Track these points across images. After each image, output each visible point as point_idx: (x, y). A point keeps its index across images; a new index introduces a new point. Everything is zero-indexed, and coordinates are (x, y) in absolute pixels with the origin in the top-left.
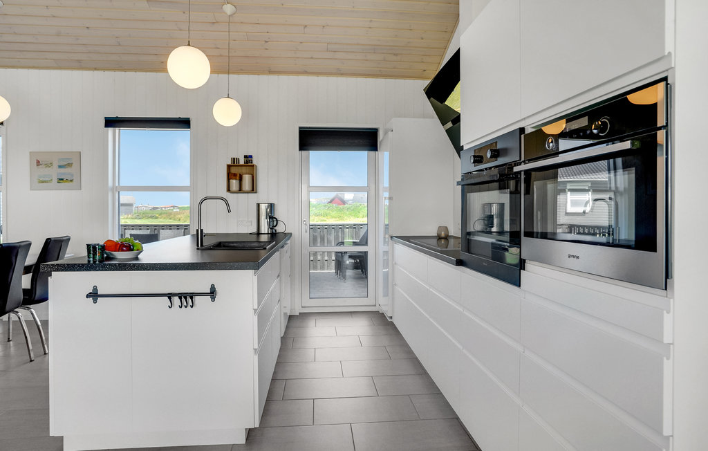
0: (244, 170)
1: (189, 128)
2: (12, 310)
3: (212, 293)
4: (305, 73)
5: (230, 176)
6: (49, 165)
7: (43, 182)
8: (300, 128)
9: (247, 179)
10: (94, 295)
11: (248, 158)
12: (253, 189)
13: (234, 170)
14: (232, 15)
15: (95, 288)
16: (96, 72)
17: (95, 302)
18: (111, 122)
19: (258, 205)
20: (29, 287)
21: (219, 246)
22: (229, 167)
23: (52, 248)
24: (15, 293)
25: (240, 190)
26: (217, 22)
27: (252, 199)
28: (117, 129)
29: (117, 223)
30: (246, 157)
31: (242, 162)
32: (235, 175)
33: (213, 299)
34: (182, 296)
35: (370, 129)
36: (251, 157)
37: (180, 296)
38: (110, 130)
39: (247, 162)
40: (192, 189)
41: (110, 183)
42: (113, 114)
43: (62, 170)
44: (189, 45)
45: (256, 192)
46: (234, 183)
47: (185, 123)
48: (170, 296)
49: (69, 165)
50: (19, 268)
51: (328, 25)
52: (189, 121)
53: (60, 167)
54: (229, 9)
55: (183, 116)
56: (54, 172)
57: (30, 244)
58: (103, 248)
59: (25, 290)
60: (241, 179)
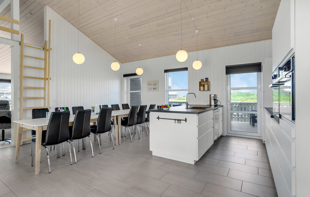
0: (205, 83)
1: (187, 70)
2: (143, 123)
3: (186, 120)
4: (228, 45)
5: (200, 85)
6: (151, 85)
7: (150, 89)
8: (226, 66)
9: (206, 86)
10: (158, 118)
11: (207, 79)
12: (209, 90)
13: (202, 83)
14: (198, 33)
15: (159, 117)
16: (162, 57)
17: (159, 120)
18: (166, 71)
19: (210, 95)
20: (147, 117)
21: (193, 108)
22: (200, 82)
23: (152, 107)
24: (144, 119)
25: (204, 90)
26: (194, 36)
27: (208, 93)
28: (167, 73)
29: (168, 101)
30: (206, 78)
31: (205, 80)
32: (202, 85)
33: (186, 122)
34: (178, 120)
35: (258, 63)
36: (208, 78)
37: (177, 120)
38: (166, 73)
39: (206, 80)
40: (188, 90)
41: (166, 89)
42: (166, 69)
43: (154, 86)
44: (182, 50)
45: (210, 91)
46: (202, 88)
47: (186, 69)
48: (175, 120)
49: (156, 84)
50: (145, 112)
51: (233, 27)
52: (187, 68)
53: (154, 85)
54: (197, 31)
55: (186, 67)
56: (152, 87)
57: (147, 106)
58: (161, 107)
59: (146, 118)
60: (204, 86)
